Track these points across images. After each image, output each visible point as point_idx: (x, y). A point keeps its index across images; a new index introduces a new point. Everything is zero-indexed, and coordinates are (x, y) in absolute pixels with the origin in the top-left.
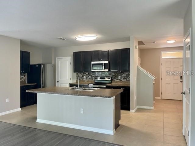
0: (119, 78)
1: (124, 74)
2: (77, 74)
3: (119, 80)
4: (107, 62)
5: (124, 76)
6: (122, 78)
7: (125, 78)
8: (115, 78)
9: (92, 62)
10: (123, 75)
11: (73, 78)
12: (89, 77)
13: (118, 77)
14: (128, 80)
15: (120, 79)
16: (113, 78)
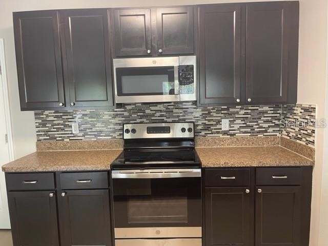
0: (225, 125)
1: (243, 112)
2: (36, 114)
3: (225, 133)
4: (191, 61)
5: (244, 119)
6: (236, 127)
7: (248, 127)
8: (207, 128)
9: (115, 60)
10: (238, 113)
11: (18, 134)
12: (94, 125)
13: (219, 122)
14: (259, 132)
15: (227, 128)
16: (200, 127)
